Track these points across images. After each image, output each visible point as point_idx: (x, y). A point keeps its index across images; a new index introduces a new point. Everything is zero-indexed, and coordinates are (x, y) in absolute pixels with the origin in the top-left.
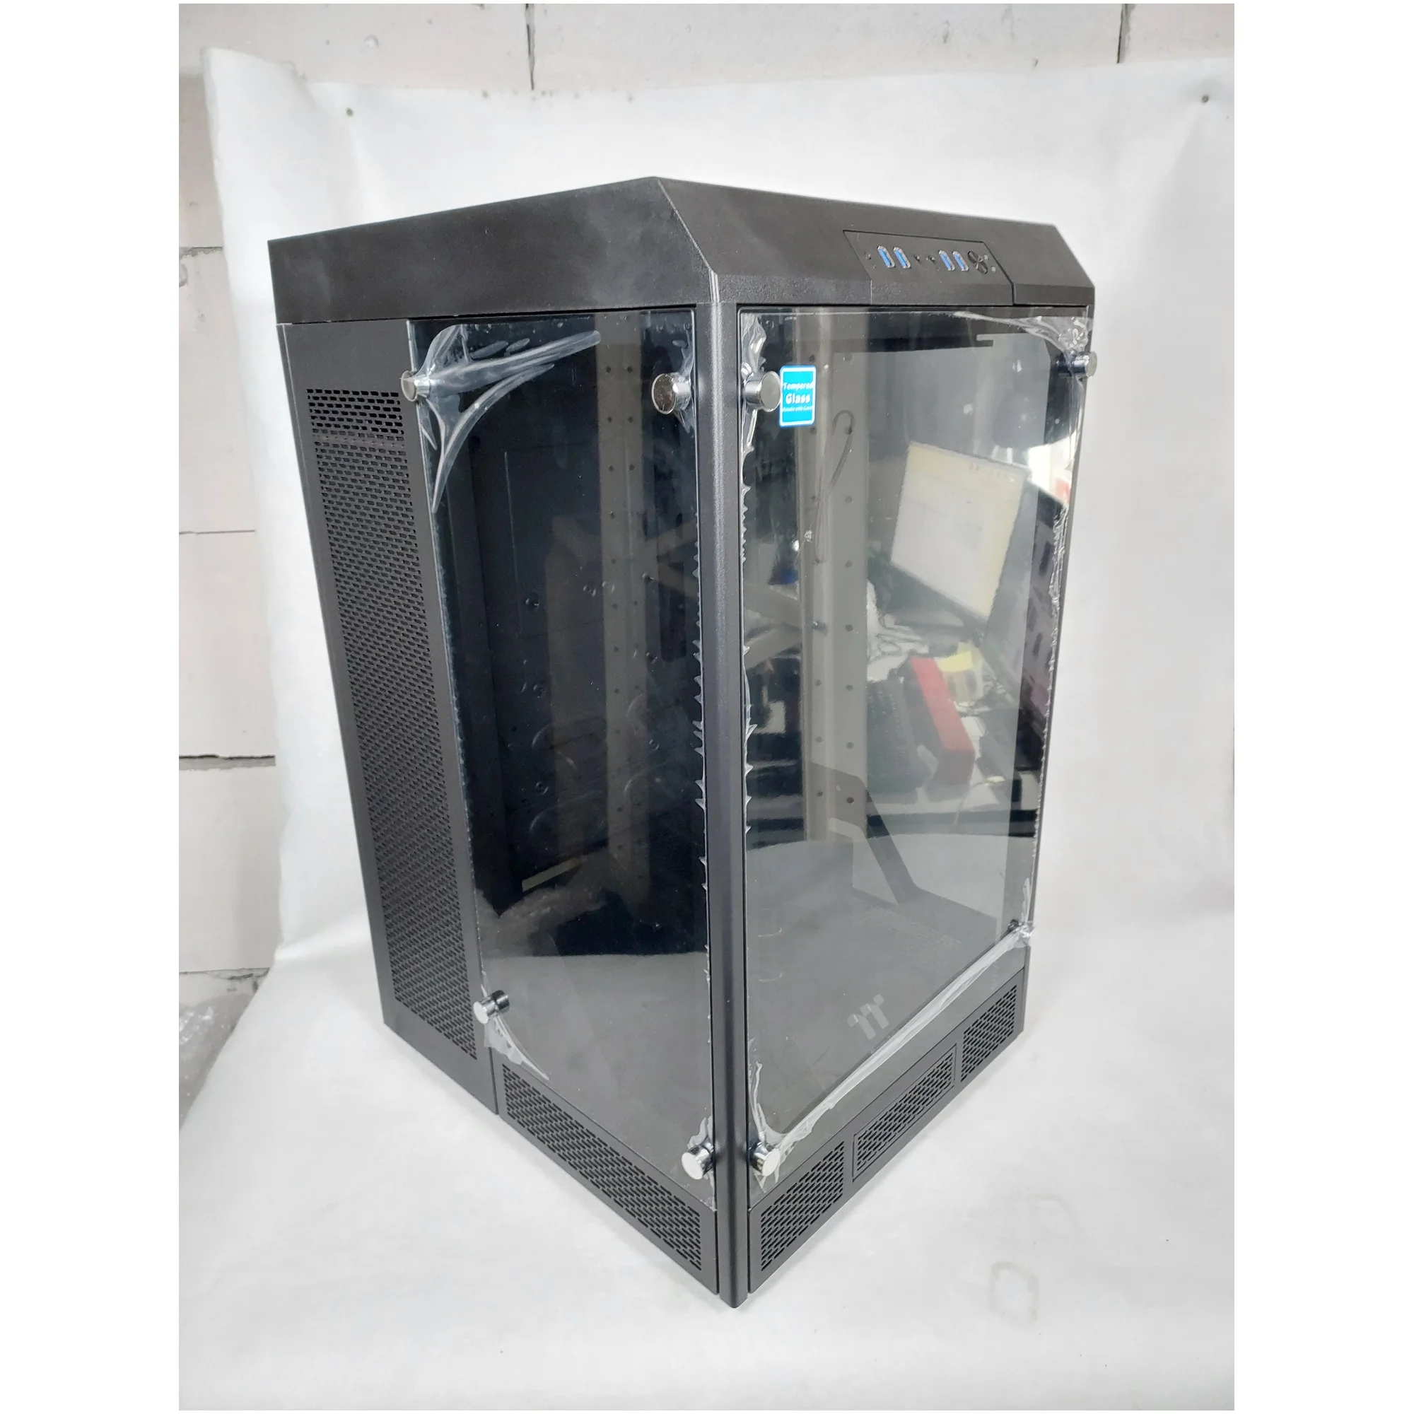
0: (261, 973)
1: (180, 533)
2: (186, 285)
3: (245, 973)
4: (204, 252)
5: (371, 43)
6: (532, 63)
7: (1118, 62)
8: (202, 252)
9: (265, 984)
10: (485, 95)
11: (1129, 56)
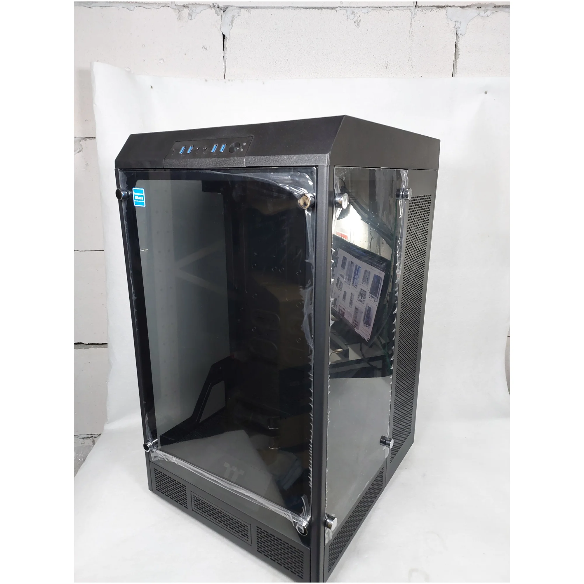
0: (96, 436)
1: (74, 251)
2: (81, 152)
3: (89, 436)
4: (90, 139)
5: (162, 61)
6: (225, 71)
7: (453, 77)
8: (89, 139)
9: (98, 441)
10: (206, 81)
11: (457, 75)
